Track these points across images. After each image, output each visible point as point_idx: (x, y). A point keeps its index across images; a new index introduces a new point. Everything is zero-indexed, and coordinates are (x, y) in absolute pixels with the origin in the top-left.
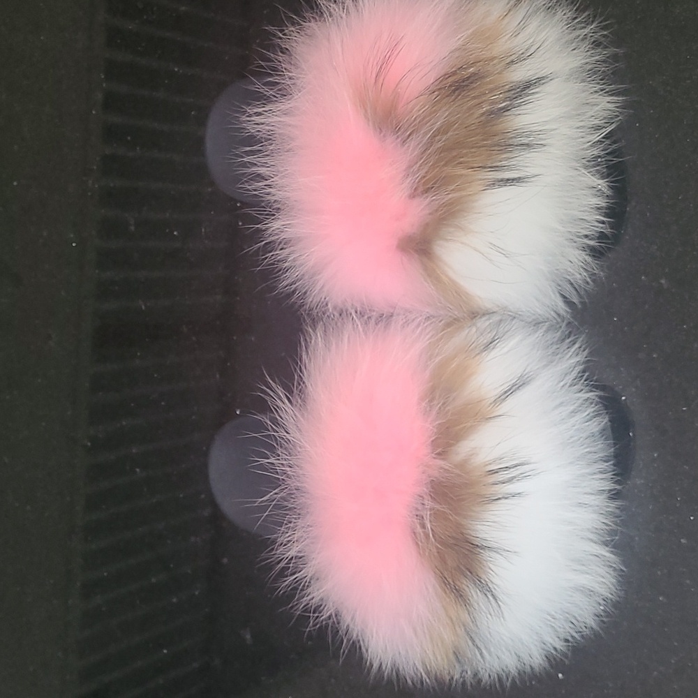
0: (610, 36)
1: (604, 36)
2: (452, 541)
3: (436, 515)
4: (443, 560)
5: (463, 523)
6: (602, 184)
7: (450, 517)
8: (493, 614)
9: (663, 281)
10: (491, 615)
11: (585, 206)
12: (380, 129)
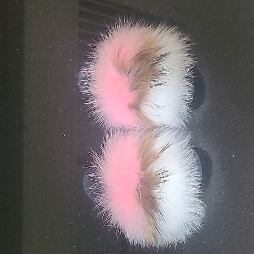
0: (193, 40)
1: (191, 40)
2: (147, 197)
3: (142, 189)
4: (145, 203)
5: (150, 191)
6: (190, 84)
7: (147, 190)
8: (161, 220)
9: (214, 114)
10: (160, 220)
11: (186, 91)
12: (120, 72)
